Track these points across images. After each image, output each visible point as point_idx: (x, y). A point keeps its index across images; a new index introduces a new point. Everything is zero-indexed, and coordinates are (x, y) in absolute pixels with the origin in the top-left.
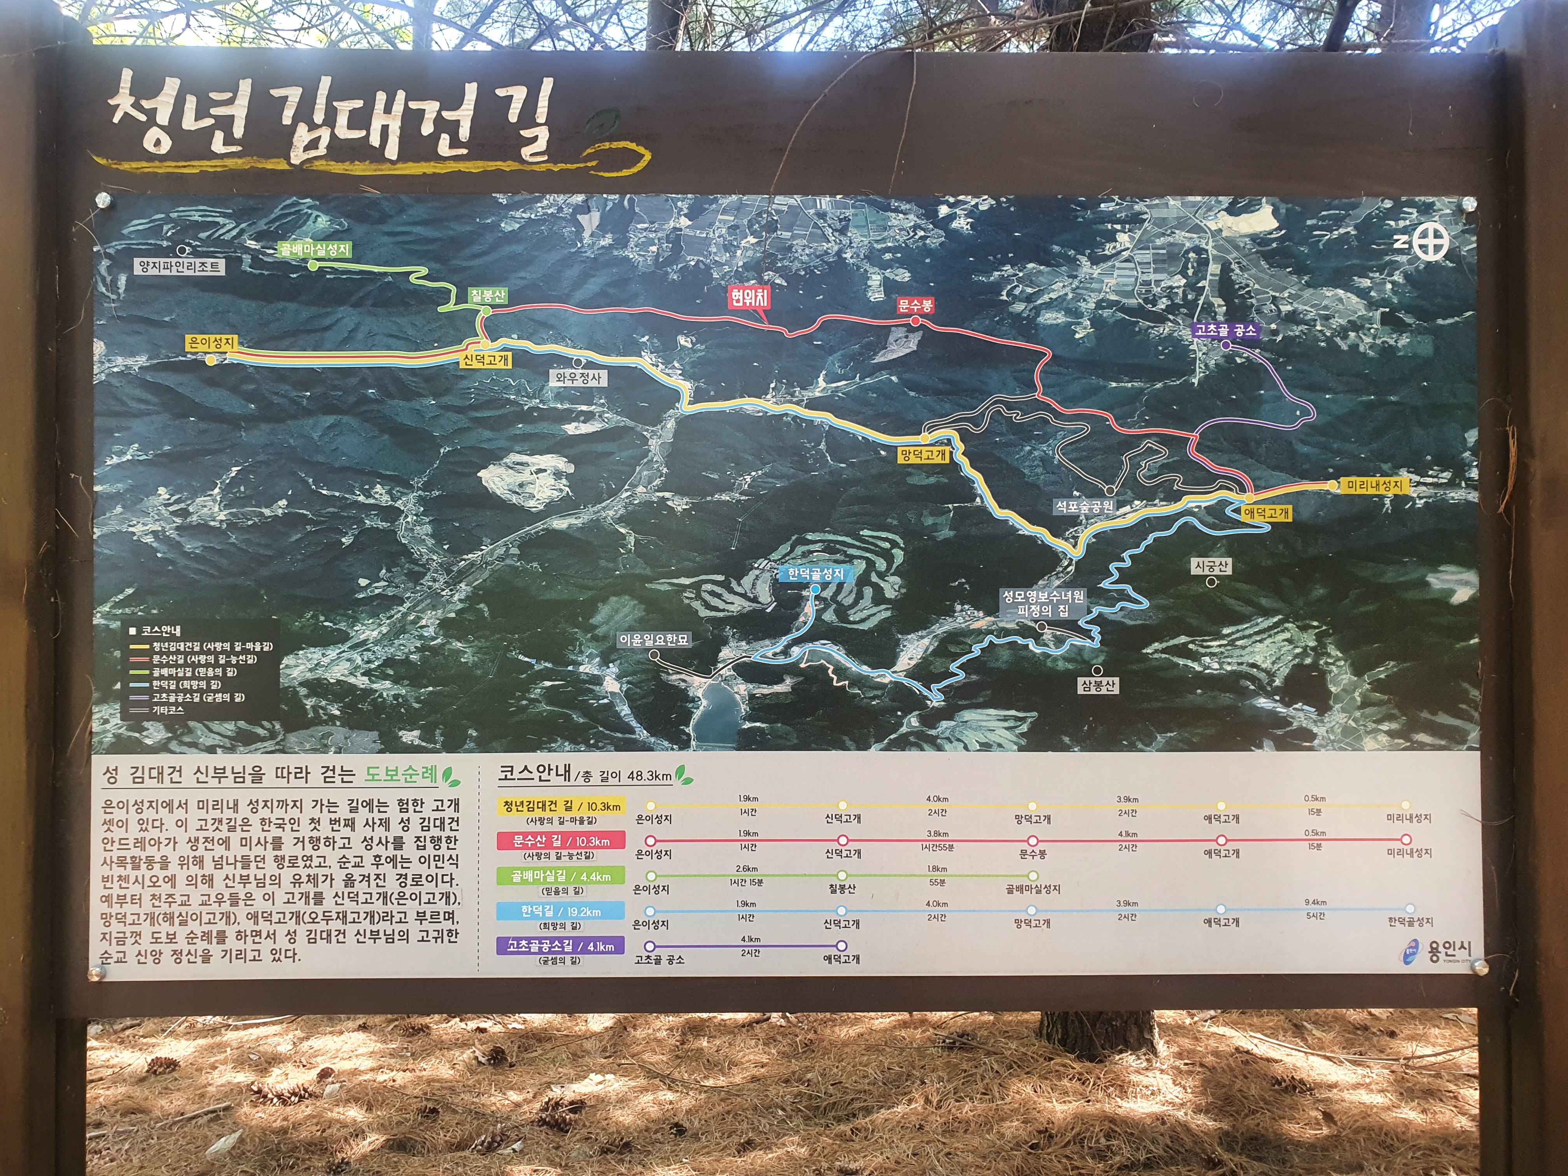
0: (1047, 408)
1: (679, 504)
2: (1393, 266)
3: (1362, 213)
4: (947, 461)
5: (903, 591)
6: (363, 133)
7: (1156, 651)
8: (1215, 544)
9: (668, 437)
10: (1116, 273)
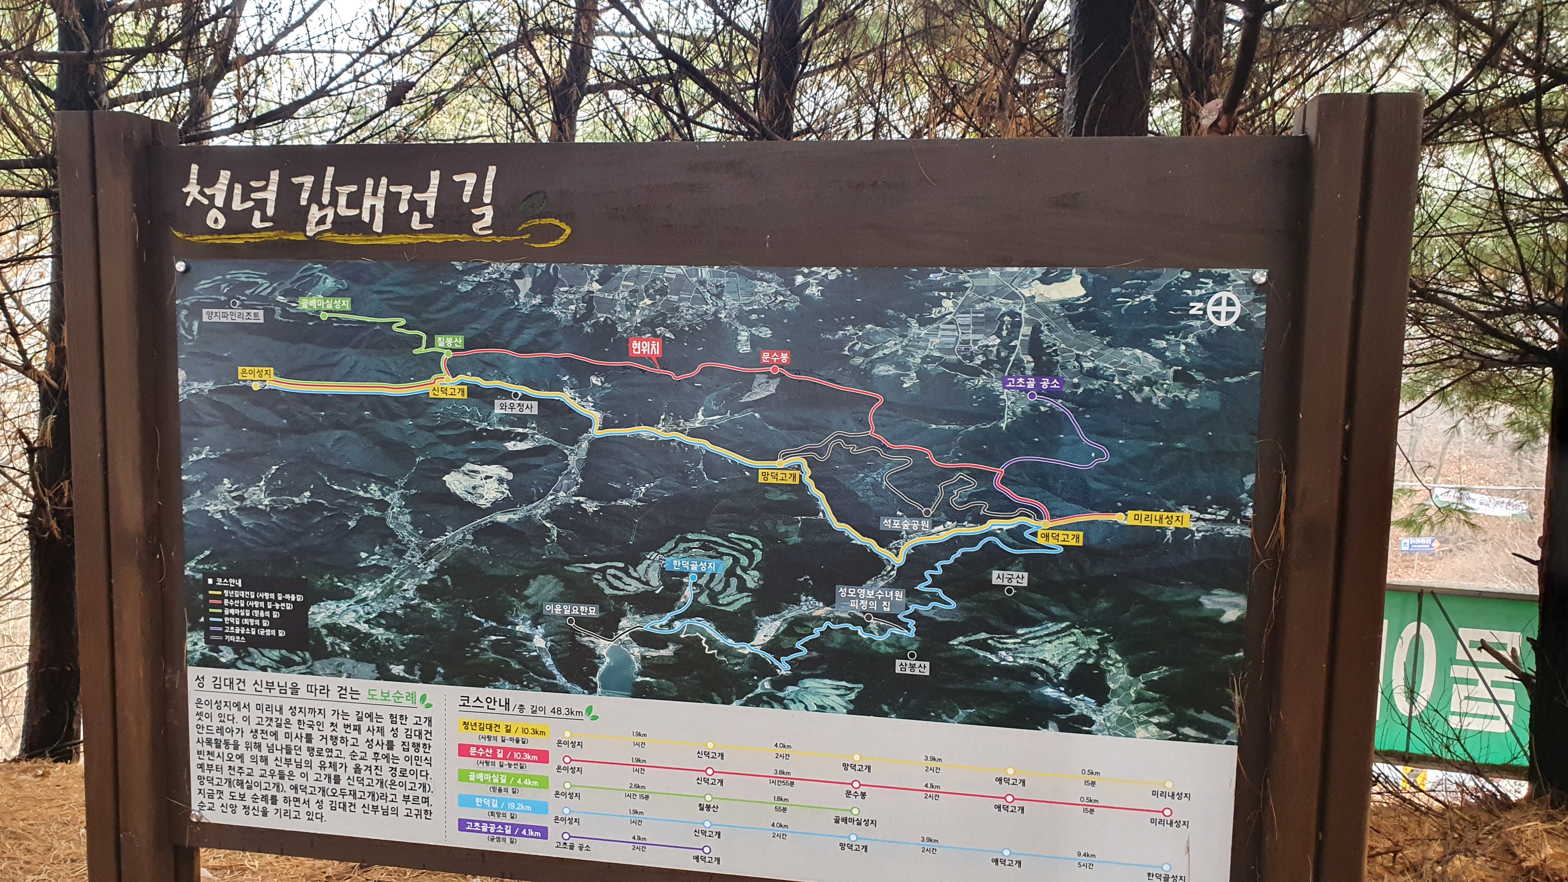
0: (878, 443)
1: (591, 507)
2: (1189, 329)
3: (1162, 282)
4: (797, 482)
5: (761, 582)
6: (357, 212)
7: (961, 643)
8: (1013, 561)
9: (583, 454)
10: (940, 333)
